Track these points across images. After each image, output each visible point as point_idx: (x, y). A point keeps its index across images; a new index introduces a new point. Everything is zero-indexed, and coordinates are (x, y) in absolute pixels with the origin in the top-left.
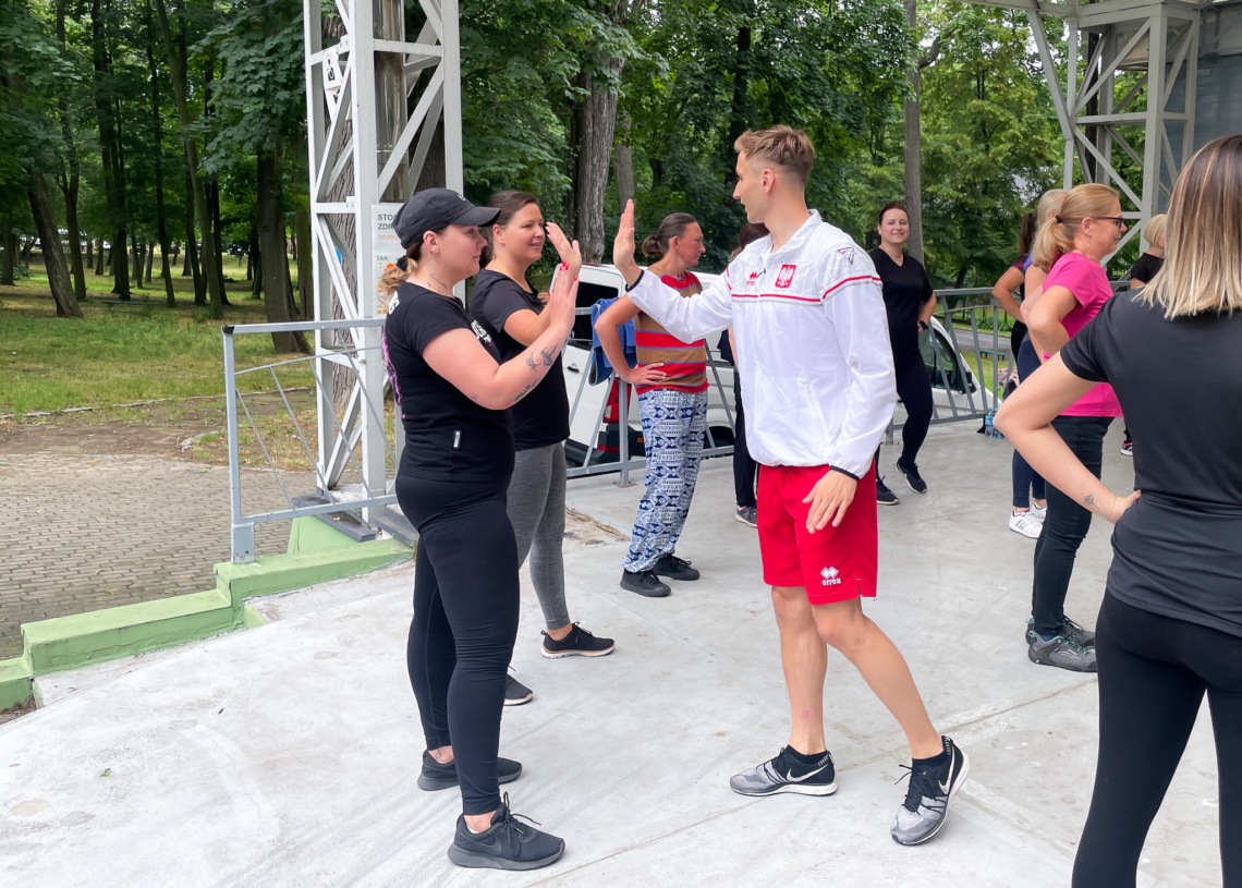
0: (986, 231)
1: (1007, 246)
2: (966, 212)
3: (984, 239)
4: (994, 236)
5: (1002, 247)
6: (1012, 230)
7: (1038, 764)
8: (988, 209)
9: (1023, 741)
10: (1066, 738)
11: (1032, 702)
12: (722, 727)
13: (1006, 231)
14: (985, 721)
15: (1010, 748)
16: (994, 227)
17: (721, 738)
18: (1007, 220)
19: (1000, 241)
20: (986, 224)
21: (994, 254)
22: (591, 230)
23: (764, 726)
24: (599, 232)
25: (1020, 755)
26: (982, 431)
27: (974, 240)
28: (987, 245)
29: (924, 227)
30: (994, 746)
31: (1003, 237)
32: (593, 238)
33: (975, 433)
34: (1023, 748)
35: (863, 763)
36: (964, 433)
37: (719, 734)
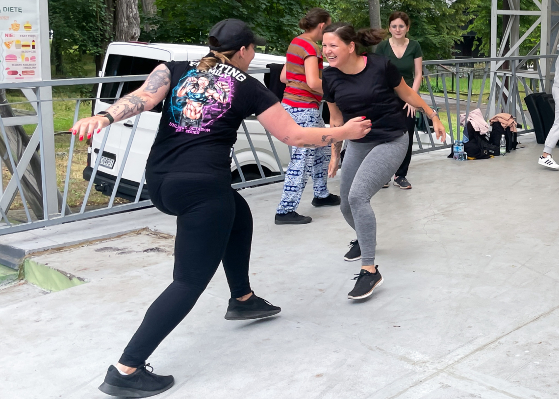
0: (424, 24)
1: (438, 35)
2: (410, 11)
3: (423, 29)
4: (429, 28)
5: (435, 36)
6: (441, 24)
7: (538, 363)
8: (425, 9)
9: (525, 350)
10: (550, 344)
11: (525, 325)
12: (320, 370)
13: (437, 24)
14: (499, 341)
15: (518, 355)
16: (429, 22)
17: (320, 378)
18: (438, 17)
19: (433, 32)
20: (425, 20)
21: (430, 40)
22: (128, 18)
23: (350, 366)
24: (135, 19)
25: (526, 359)
26: (451, 156)
27: (416, 30)
28: (425, 34)
29: (382, 20)
30: (508, 355)
31: (436, 29)
32: (130, 23)
33: (446, 158)
34: (527, 354)
35: (426, 380)
36: (439, 158)
37: (318, 376)
